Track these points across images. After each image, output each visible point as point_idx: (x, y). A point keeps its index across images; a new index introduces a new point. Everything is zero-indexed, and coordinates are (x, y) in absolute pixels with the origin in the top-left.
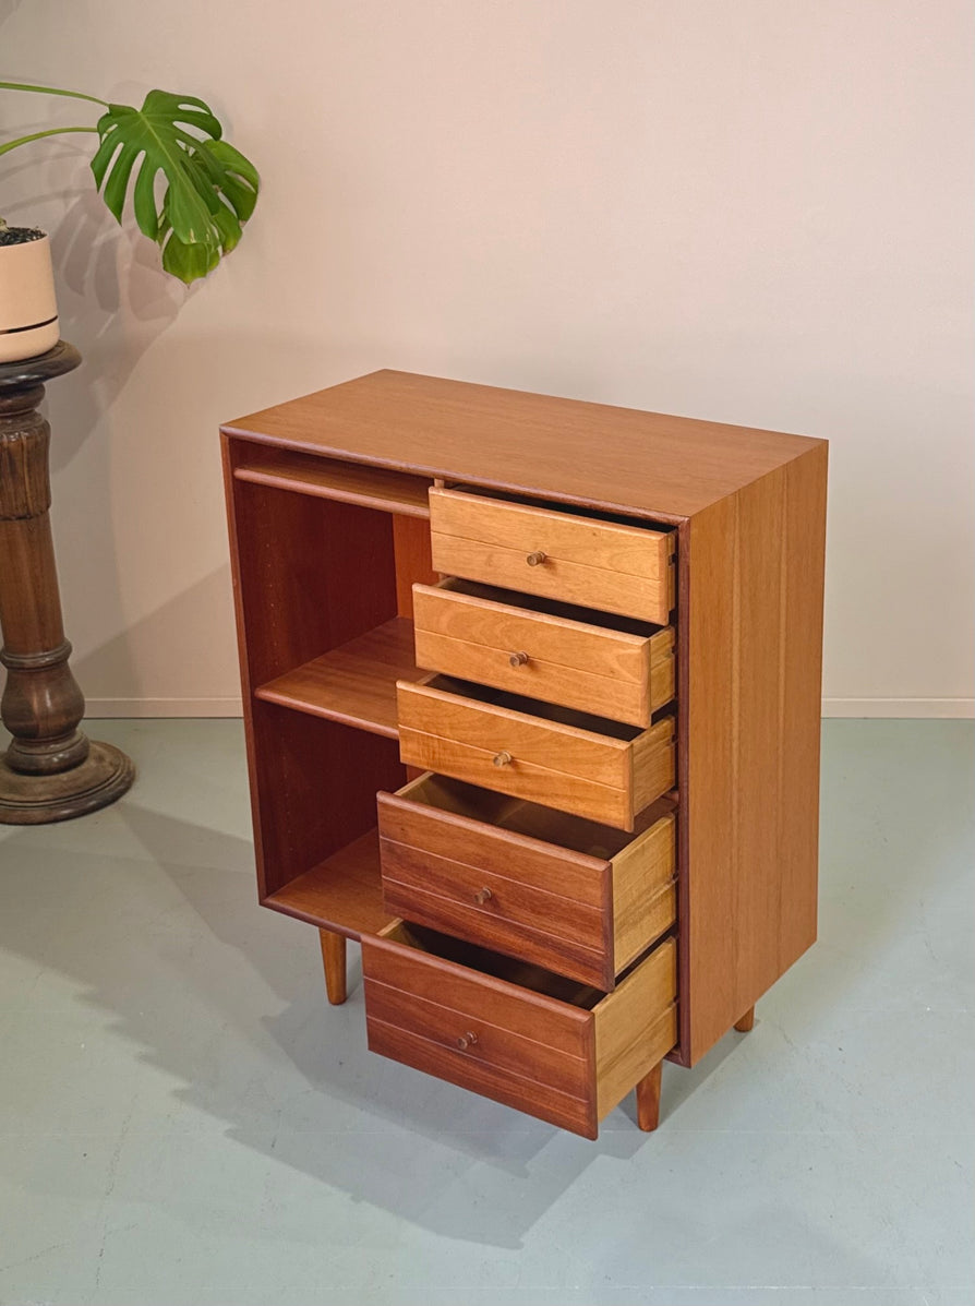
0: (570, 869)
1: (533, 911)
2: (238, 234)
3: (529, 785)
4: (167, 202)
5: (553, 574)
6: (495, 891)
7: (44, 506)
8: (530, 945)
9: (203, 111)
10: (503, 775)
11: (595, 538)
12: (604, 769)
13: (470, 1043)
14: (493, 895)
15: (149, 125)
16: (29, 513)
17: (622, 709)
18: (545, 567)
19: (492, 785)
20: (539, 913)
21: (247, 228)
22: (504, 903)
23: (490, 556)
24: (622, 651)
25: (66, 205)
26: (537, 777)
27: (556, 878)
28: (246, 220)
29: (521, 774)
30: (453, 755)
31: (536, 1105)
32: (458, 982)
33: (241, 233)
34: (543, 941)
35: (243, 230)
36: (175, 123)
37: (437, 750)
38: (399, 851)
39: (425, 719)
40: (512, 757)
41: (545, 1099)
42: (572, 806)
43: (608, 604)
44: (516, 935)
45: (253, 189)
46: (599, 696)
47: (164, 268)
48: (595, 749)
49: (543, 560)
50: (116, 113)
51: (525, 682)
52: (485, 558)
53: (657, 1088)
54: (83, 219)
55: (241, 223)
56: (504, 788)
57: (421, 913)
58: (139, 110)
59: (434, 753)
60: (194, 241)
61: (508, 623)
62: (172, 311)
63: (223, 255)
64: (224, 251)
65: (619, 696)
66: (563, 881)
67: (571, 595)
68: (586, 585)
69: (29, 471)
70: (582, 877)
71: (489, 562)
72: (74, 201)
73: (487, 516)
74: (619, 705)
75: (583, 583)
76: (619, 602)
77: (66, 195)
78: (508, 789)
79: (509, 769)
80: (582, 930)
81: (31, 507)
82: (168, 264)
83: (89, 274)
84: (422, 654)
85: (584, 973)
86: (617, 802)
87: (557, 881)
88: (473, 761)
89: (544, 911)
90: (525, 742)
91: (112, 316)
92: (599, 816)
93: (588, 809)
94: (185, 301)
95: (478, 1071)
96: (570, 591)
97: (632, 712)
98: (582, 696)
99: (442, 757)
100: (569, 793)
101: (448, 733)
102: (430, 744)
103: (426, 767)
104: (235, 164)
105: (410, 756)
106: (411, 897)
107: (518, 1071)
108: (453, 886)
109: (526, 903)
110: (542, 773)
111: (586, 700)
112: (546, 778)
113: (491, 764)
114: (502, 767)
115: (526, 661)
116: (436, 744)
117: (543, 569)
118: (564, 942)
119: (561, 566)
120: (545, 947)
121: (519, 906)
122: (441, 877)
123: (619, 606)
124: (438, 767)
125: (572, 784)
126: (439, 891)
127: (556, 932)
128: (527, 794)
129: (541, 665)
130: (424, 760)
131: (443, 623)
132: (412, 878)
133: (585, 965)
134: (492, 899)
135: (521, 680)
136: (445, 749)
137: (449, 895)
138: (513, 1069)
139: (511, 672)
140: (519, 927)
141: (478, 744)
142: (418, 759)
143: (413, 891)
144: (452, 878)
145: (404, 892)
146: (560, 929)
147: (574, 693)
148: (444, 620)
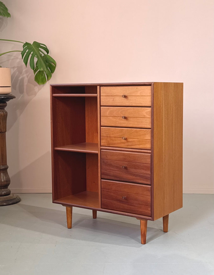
0: (143, 156)
1: (135, 168)
3: (130, 144)
4: (37, 64)
5: (128, 100)
6: (126, 166)
8: (134, 177)
9: (45, 47)
10: (124, 143)
11: (137, 89)
12: (146, 136)
15: (34, 47)
17: (146, 125)
18: (126, 98)
19: (121, 146)
20: (136, 169)
22: (128, 168)
23: (114, 99)
24: (147, 111)
25: (14, 70)
26: (131, 141)
27: (140, 159)
29: (128, 142)
30: (113, 141)
32: (123, 185)
36: (39, 48)
39: (107, 133)
40: (126, 138)
43: (140, 104)
46: (142, 123)
48: (144, 132)
49: (125, 97)
51: (125, 123)
52: (112, 99)
53: (146, 233)
57: (110, 176)
59: (109, 141)
60: (42, 70)
61: (121, 110)
66: (142, 159)
68: (135, 100)
70: (146, 157)
71: (113, 101)
72: (16, 69)
74: (146, 124)
78: (125, 146)
79: (125, 141)
80: (146, 170)
82: (36, 79)
83: (17, 86)
84: (102, 122)
85: (146, 181)
86: (149, 143)
88: (117, 141)
89: (137, 168)
90: (129, 134)
92: (145, 147)
93: (143, 146)
95: (126, 206)
96: (131, 103)
98: (138, 123)
100: (138, 144)
101: (112, 136)
102: (108, 139)
103: (107, 145)
104: (52, 60)
105: (103, 144)
106: (108, 172)
107: (135, 203)
108: (117, 167)
109: (134, 167)
110: (133, 140)
111: (139, 124)
112: (133, 141)
113: (121, 141)
114: (124, 141)
115: (125, 118)
116: (109, 139)
117: (126, 99)
118: (142, 175)
119: (129, 98)
120: (137, 177)
121: (132, 168)
122: (115, 166)
123: (142, 104)
124: (109, 145)
125: (139, 141)
126: (114, 169)
127: (140, 173)
128: (129, 146)
129: (129, 118)
130: (106, 144)
131: (107, 113)
132: (108, 168)
133: (146, 179)
134: (126, 168)
135: (124, 123)
136: (111, 140)
137: (116, 170)
138: (134, 203)
139: (122, 122)
140: (132, 173)
141: (119, 137)
142: (105, 144)
143: (108, 171)
144: (117, 165)
145: (106, 172)
146: (141, 171)
147: (136, 123)
148: (108, 113)
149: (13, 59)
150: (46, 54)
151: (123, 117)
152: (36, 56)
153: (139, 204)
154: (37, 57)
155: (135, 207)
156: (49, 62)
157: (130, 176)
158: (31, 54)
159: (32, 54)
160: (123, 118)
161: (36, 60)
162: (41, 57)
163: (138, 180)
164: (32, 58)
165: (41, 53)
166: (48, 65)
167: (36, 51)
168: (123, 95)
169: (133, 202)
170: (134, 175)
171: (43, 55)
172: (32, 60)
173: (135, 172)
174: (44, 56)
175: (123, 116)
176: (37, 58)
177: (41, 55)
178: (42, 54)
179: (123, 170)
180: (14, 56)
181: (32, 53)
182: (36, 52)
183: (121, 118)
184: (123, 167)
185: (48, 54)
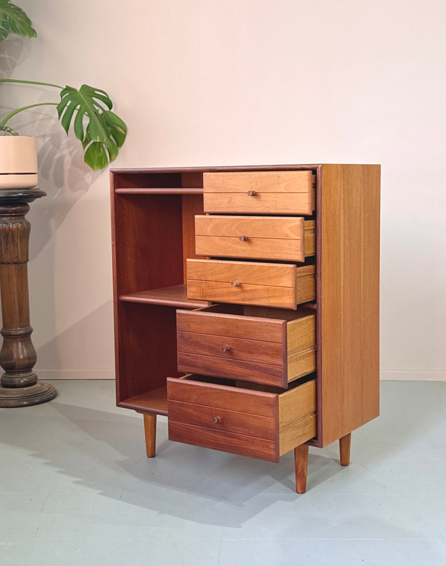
0: (267, 326)
1: (249, 353)
2: (117, 153)
3: (247, 295)
4: (88, 130)
5: (259, 201)
6: (231, 346)
7: (26, 260)
8: (247, 371)
9: (105, 96)
10: (234, 294)
11: (278, 179)
12: (283, 279)
13: (218, 421)
14: (230, 348)
15: (82, 96)
16: (19, 261)
17: (291, 254)
19: (230, 300)
20: (252, 353)
21: (121, 150)
22: (235, 351)
23: (231, 198)
24: (291, 225)
25: (44, 141)
26: (251, 290)
27: (260, 332)
28: (121, 147)
29: (244, 291)
30: (212, 289)
31: (249, 449)
32: (213, 391)
33: (118, 152)
34: (253, 368)
35: (119, 151)
36: (93, 98)
37: (204, 288)
38: (186, 336)
39: (199, 273)
40: (240, 283)
41: (253, 445)
42: (268, 302)
43: (285, 209)
44: (241, 367)
45: (124, 133)
46: (281, 250)
47: (85, 161)
48: (279, 270)
49: (255, 194)
50: (68, 89)
51: (246, 250)
52: (228, 200)
53: (305, 470)
54: (51, 146)
55: (118, 148)
56: (235, 300)
57: (195, 367)
58: (78, 90)
59: (203, 290)
60: (99, 141)
61: (239, 223)
62: (86, 188)
63: (110, 162)
64: (110, 160)
65: (290, 247)
66: (263, 333)
67: (267, 209)
68: (274, 202)
69: (20, 241)
70: (273, 329)
71: (230, 202)
72: (48, 139)
73: (229, 179)
74: (290, 252)
75: (273, 202)
76: (289, 208)
77: (44, 136)
78: (238, 300)
79: (238, 290)
80: (272, 357)
81: (20, 258)
82: (86, 159)
83: (51, 172)
84: (199, 248)
85: (273, 380)
86: (289, 295)
87: (261, 334)
89: (254, 351)
90: (246, 274)
91: (60, 190)
92: (280, 304)
93: (276, 302)
94: (92, 183)
95: (221, 437)
96: (267, 207)
97: (296, 254)
98: (273, 251)
99: (207, 291)
100: (266, 296)
101: (210, 278)
102: (202, 286)
103: (199, 298)
104: (117, 122)
105: (191, 294)
106: (191, 359)
107: (241, 433)
108: (211, 349)
109: (246, 349)
110: (254, 288)
111: (275, 253)
112: (255, 290)
113: (230, 289)
114: (235, 289)
115: (246, 239)
116: (204, 285)
117: (255, 199)
118: (264, 365)
119: (263, 196)
120: (254, 370)
121: (242, 351)
122: (206, 345)
123: (290, 209)
124: (205, 297)
125: (268, 290)
126: (205, 353)
127: (260, 361)
128: (246, 301)
129: (254, 240)
130: (199, 295)
131: (209, 230)
132: (191, 349)
133: (274, 375)
134: (229, 351)
135: (244, 250)
136: (208, 287)
137: (209, 354)
138: (239, 432)
139: (239, 247)
140: (242, 363)
141: (224, 280)
142: (195, 295)
143: (192, 356)
144: (210, 345)
145: (187, 358)
146: (262, 359)
147: (269, 251)
148: (209, 228)
149: (41, 120)
150: (107, 109)
151: (240, 238)
152: (86, 113)
153: (250, 434)
154: (89, 115)
155: (241, 440)
156: (114, 125)
157: (239, 368)
158: (77, 109)
159: (79, 111)
160: (240, 240)
161: (86, 121)
162: (97, 116)
163: (257, 377)
164: (79, 117)
165: (97, 108)
166: (110, 131)
167: (87, 104)
168: (249, 192)
169: (237, 430)
170: (248, 366)
171: (100, 112)
172: (78, 120)
173: (250, 360)
174: (102, 114)
175: (242, 236)
176: (89, 118)
177: (96, 113)
178: (98, 110)
179: (224, 355)
180: (46, 115)
181: (78, 107)
182: (86, 106)
183: (238, 240)
184: (223, 349)
185: (111, 111)
